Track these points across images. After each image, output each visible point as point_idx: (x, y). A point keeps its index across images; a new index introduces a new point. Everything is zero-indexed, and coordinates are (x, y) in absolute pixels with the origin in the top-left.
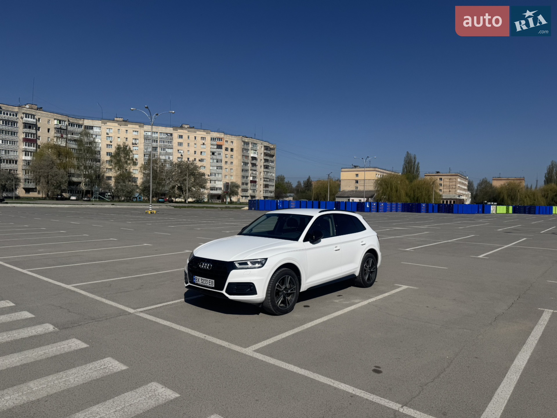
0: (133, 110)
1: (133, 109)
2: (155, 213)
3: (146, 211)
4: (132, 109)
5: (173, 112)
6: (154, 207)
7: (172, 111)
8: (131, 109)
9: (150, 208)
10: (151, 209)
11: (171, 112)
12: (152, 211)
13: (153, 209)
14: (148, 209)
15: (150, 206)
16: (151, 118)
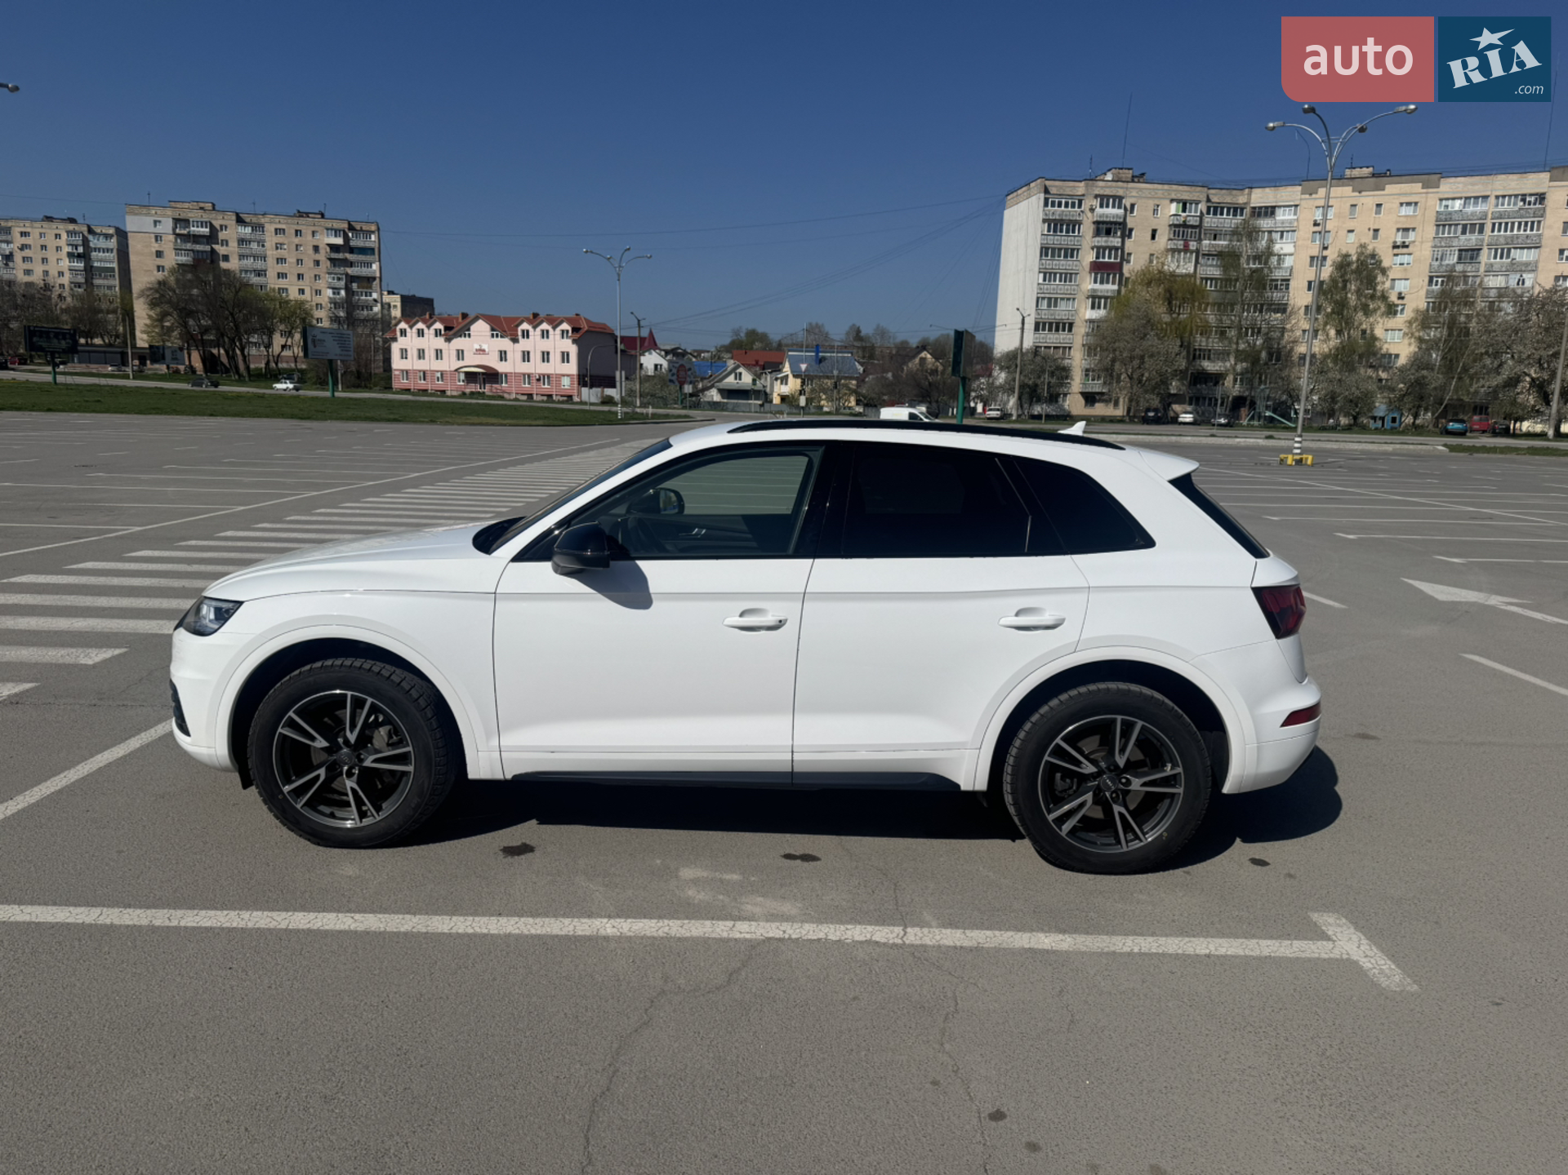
0: (1274, 128)
1: (1276, 124)
2: (1309, 462)
3: (1282, 456)
4: (1271, 125)
5: (1413, 107)
6: (1306, 444)
7: (1408, 105)
8: (1266, 128)
9: (1297, 445)
10: (1298, 451)
11: (1404, 108)
12: (1304, 456)
13: (1304, 451)
14: (1289, 450)
15: (1297, 439)
16: (1330, 143)
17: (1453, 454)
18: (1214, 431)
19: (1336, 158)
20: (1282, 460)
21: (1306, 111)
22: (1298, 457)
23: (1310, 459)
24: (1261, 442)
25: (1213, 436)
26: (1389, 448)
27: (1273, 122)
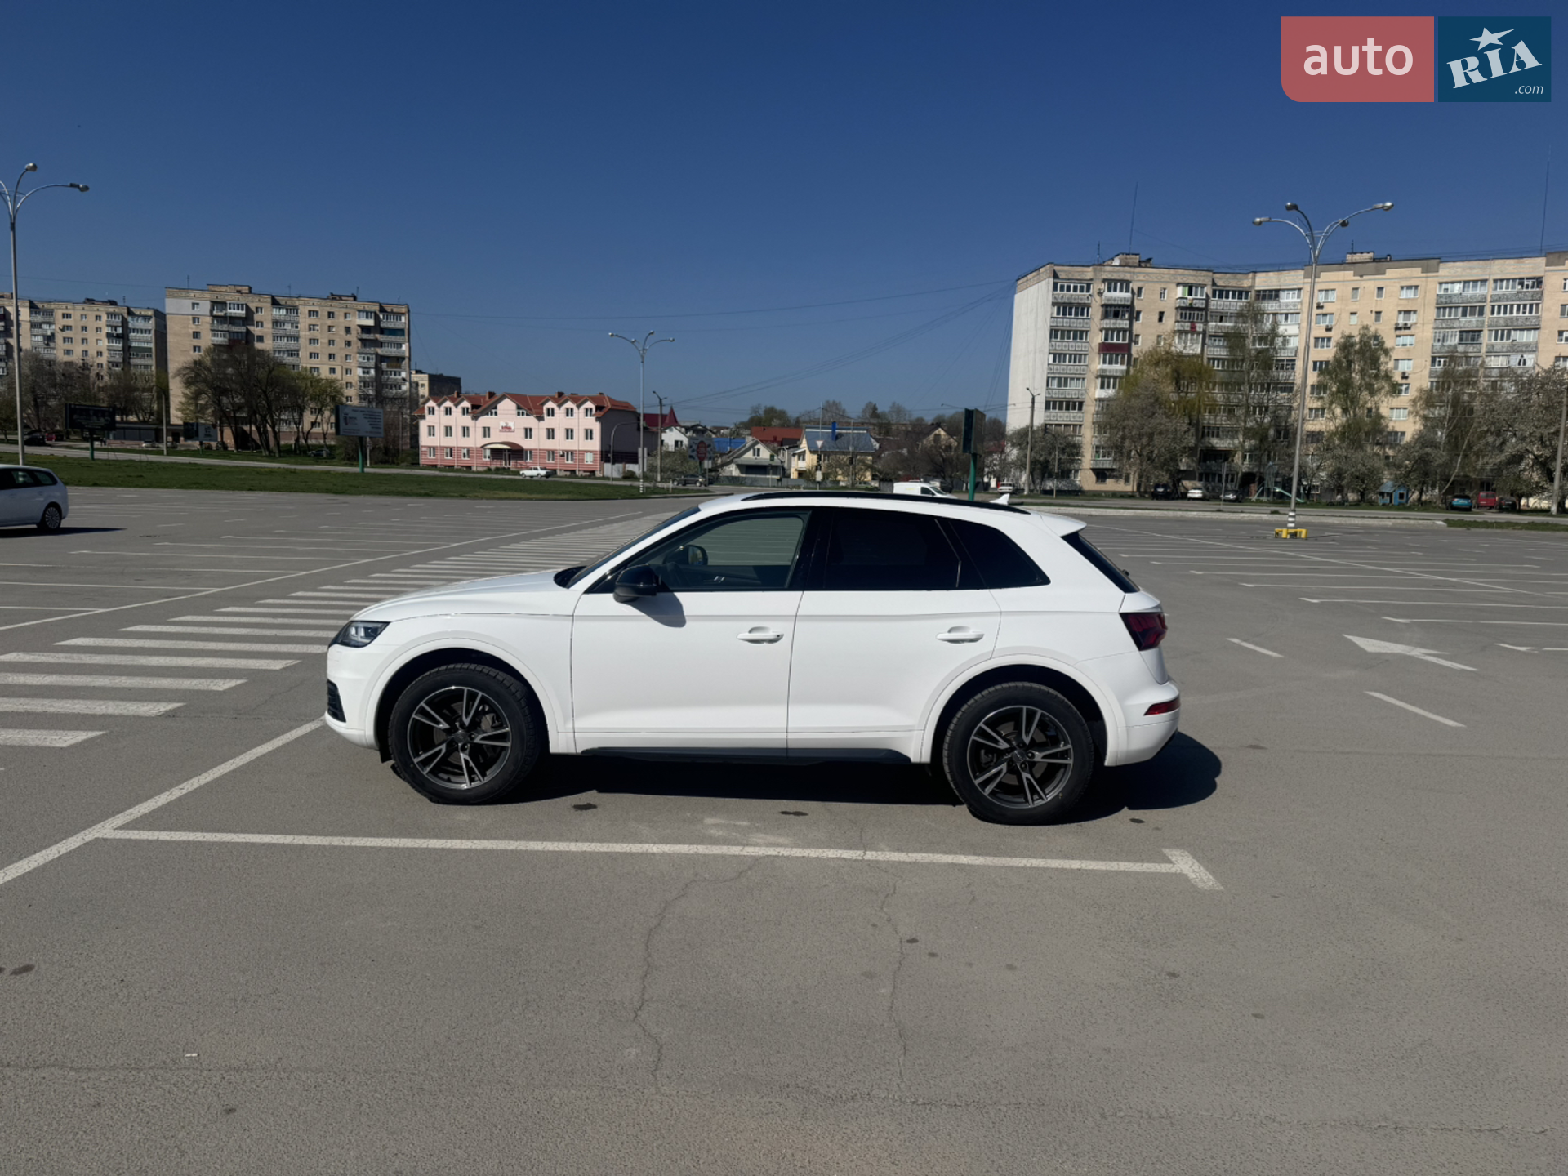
0: (1260, 223)
1: (1262, 219)
2: (1303, 535)
3: (1277, 530)
4: (1258, 220)
5: (1389, 204)
6: (1300, 519)
7: (1384, 202)
8: (1254, 223)
9: (1291, 519)
10: (1292, 525)
11: (1381, 205)
12: (1299, 530)
13: (1298, 525)
14: (1284, 525)
15: (1291, 514)
16: (1313, 238)
17: (1452, 529)
18: (1222, 507)
19: (1320, 251)
20: (1277, 534)
21: (1289, 208)
22: (1292, 531)
23: (1303, 533)
24: (1265, 517)
25: (1219, 511)
26: (1389, 523)
27: (1260, 217)
